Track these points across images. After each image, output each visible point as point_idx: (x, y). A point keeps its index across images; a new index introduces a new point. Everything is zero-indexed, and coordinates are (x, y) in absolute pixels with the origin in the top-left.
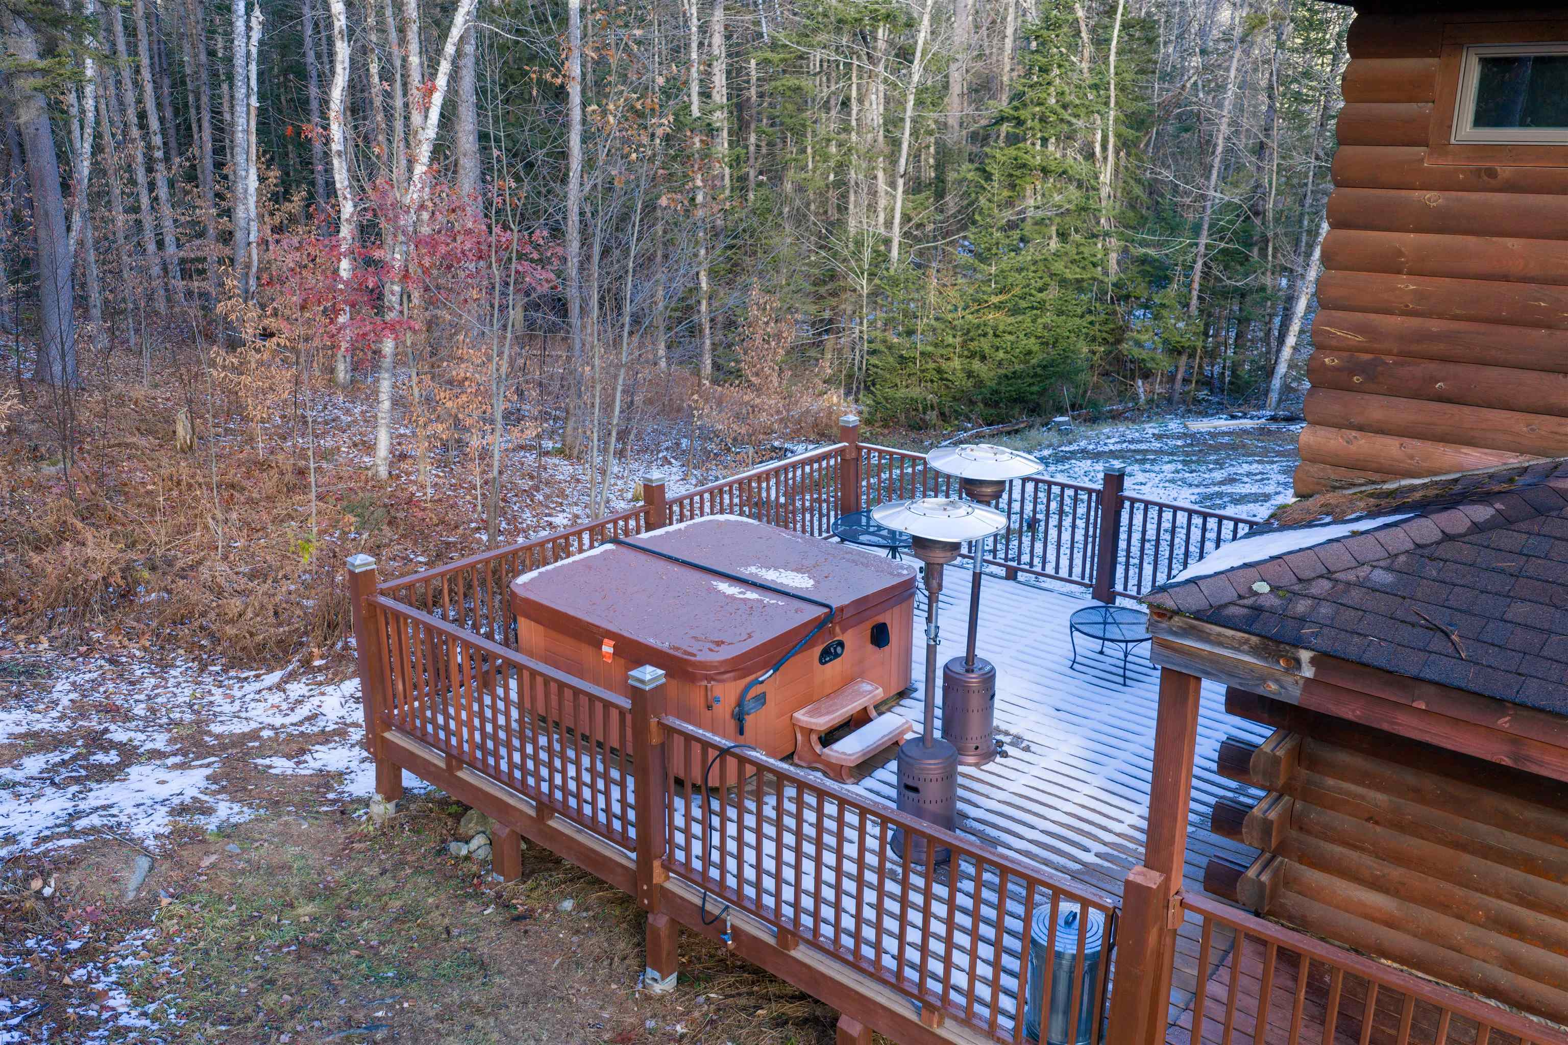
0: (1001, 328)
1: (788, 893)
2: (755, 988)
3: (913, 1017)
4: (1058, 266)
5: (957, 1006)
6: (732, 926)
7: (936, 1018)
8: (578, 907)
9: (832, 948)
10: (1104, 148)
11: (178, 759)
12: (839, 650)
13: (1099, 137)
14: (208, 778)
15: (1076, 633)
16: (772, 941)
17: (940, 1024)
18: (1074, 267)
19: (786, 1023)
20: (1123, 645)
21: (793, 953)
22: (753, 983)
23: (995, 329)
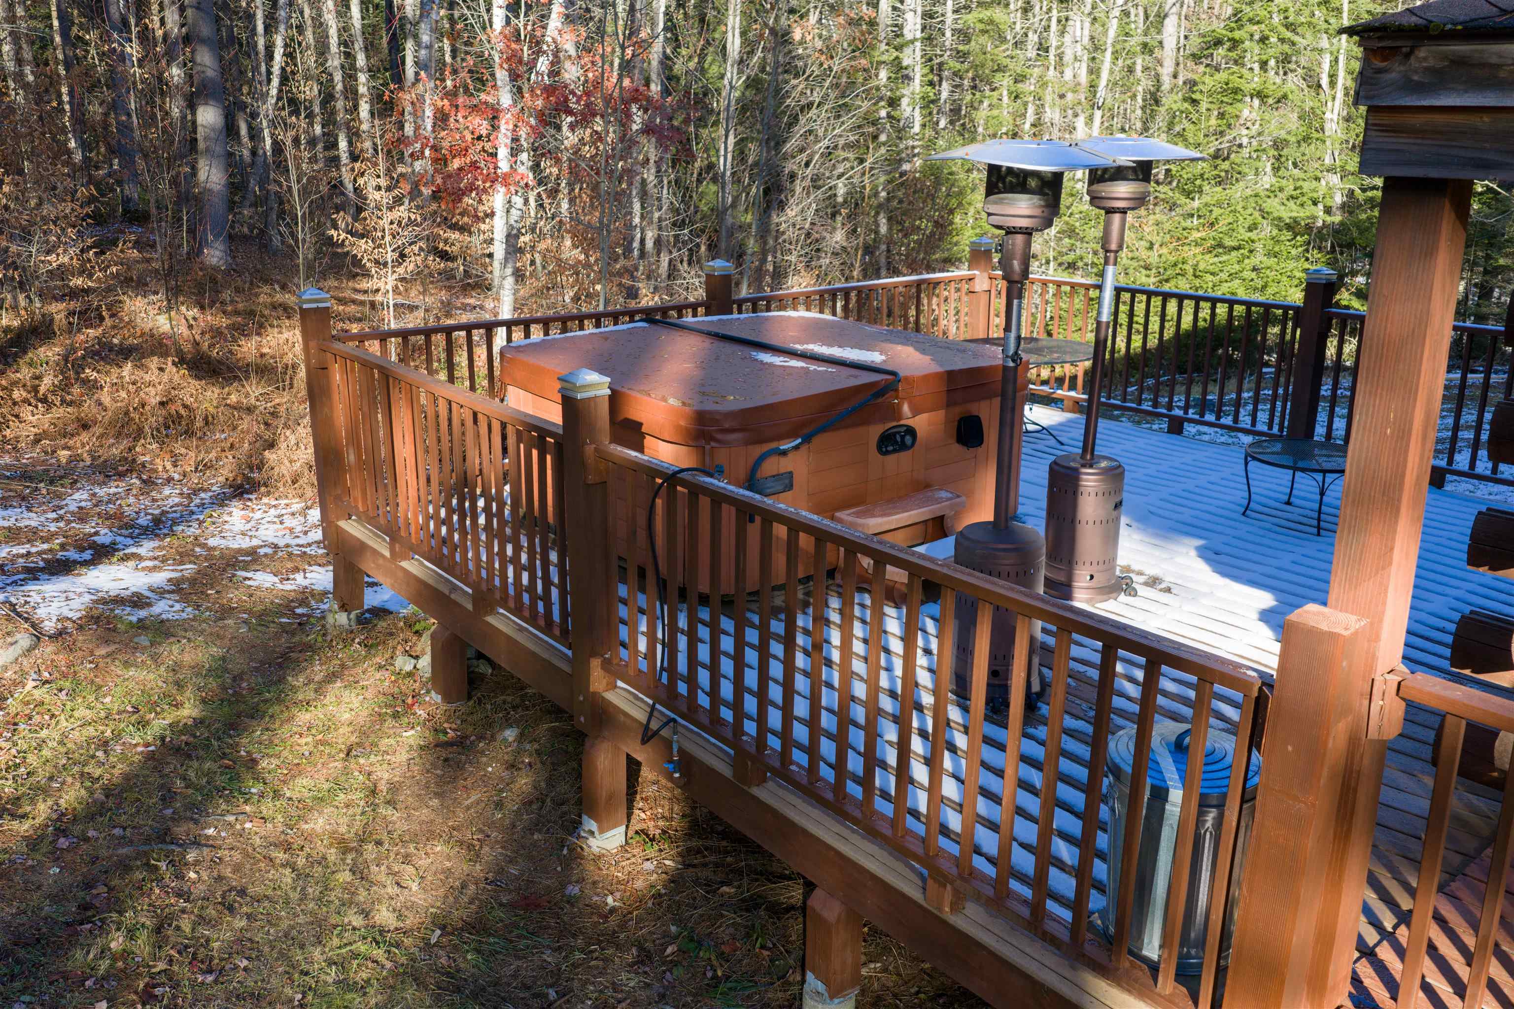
0: (1202, 266)
1: (775, 719)
2: (729, 859)
3: (916, 894)
4: (1273, 205)
5: (983, 877)
6: (681, 751)
7: (948, 895)
8: (521, 738)
9: (804, 781)
10: (1333, 77)
11: (150, 564)
12: (908, 439)
13: (1326, 66)
14: (170, 580)
15: (1253, 465)
16: (726, 770)
17: (956, 907)
18: (1291, 204)
19: (757, 906)
20: (1319, 477)
21: (756, 791)
22: (727, 853)
23: (1195, 268)
